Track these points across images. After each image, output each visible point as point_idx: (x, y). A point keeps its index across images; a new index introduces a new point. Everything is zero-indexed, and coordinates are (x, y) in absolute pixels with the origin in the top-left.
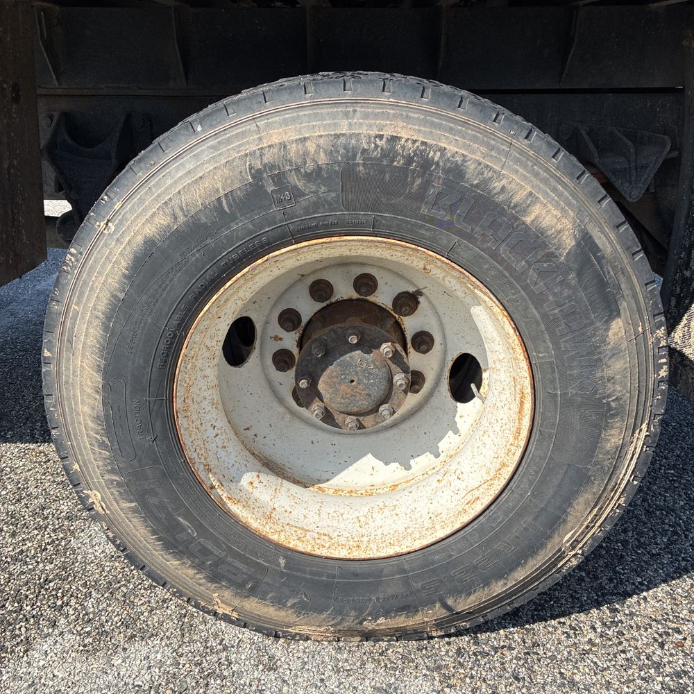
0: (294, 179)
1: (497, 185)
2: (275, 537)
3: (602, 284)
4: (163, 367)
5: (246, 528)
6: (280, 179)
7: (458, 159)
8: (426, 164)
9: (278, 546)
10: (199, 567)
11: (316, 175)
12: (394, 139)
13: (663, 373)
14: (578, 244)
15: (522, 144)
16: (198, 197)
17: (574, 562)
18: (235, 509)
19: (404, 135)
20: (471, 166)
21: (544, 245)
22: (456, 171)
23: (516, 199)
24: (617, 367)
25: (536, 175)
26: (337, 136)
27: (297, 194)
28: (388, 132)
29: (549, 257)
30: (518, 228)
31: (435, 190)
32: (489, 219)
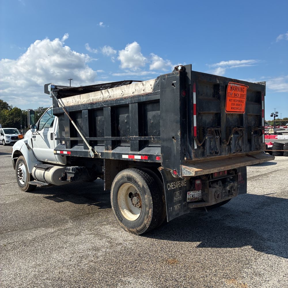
0: (124, 178)
1: (136, 180)
2: (124, 216)
3: (144, 191)
4: (117, 194)
5: (122, 214)
8: (132, 177)
9: (124, 217)
10: (118, 217)
12: (130, 175)
13: (152, 203)
16: (119, 178)
17: (148, 227)
18: (122, 212)
22: (134, 178)
23: (138, 181)
24: (146, 200)
25: (140, 179)
26: (127, 174)
27: (124, 179)
29: (140, 187)
30: (138, 184)
31: (132, 180)
32: (136, 183)
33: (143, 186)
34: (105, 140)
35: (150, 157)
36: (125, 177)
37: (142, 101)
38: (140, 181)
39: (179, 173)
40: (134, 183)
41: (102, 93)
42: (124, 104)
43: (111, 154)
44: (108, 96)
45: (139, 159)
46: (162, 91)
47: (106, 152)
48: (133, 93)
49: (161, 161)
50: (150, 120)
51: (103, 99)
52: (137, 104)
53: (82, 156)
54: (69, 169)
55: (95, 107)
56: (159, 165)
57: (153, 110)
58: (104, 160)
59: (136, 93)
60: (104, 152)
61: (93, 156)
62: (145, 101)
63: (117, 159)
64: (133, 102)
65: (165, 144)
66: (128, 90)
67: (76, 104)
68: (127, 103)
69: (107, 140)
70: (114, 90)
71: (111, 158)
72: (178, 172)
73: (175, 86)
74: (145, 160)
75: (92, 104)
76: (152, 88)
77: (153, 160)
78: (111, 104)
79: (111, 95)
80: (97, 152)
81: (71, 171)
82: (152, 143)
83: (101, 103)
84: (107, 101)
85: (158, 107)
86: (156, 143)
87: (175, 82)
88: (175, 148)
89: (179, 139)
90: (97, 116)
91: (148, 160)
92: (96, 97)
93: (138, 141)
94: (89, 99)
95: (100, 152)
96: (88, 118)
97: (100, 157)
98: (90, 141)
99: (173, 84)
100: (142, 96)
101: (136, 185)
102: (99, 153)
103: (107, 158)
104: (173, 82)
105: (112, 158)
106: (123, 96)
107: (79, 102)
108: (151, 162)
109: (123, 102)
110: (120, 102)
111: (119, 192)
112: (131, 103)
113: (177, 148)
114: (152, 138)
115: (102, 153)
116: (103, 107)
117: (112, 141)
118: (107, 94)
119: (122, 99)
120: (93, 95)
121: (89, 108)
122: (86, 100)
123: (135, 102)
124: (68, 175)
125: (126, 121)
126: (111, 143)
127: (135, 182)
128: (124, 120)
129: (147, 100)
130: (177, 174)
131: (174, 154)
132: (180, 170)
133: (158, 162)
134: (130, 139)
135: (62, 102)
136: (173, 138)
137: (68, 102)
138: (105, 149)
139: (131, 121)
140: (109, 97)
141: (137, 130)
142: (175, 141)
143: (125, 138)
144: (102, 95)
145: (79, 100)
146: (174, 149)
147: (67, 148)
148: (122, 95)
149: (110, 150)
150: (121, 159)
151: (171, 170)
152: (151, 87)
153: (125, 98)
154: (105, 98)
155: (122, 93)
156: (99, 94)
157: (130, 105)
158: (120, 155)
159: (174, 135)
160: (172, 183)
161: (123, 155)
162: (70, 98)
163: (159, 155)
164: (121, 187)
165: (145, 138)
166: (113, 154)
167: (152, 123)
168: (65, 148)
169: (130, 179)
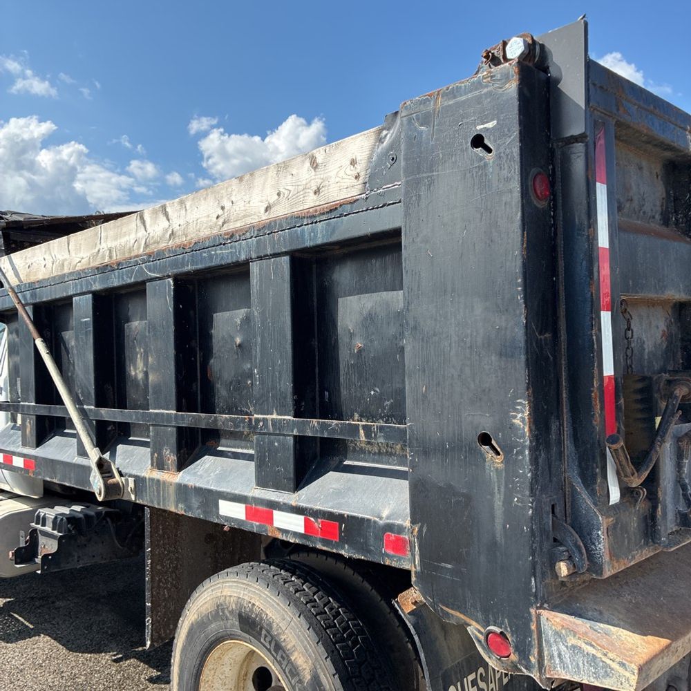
0: (226, 612)
1: (283, 637)
4: (195, 682)
6: (223, 610)
7: (271, 620)
8: (261, 619)
11: (231, 612)
12: (253, 605)
14: (312, 679)
15: (296, 619)
16: (204, 610)
19: (257, 604)
20: (275, 625)
21: (298, 674)
22: (270, 625)
23: (288, 647)
25: (298, 637)
26: (239, 598)
27: (227, 619)
28: (253, 601)
29: (300, 681)
30: (289, 661)
31: (264, 632)
32: (280, 653)
33: (316, 679)
34: (153, 425)
35: (353, 527)
36: (230, 612)
37: (309, 244)
38: (300, 648)
39: (523, 652)
40: (269, 650)
41: (144, 223)
42: (229, 261)
43: (172, 490)
44: (164, 235)
45: (295, 534)
46: (413, 185)
47: (152, 480)
48: (266, 210)
49: (410, 562)
50: (351, 335)
51: (146, 246)
52: (286, 259)
53: (70, 482)
54: (44, 519)
55: (115, 282)
56: (401, 580)
57: (363, 290)
58: (147, 510)
59: (282, 210)
60: (147, 476)
61: (100, 494)
62: (325, 241)
63: (197, 516)
64: (269, 252)
65: (436, 472)
66: (247, 198)
67: (55, 274)
68: (243, 257)
69: (158, 421)
70: (188, 204)
71: (173, 509)
72: (517, 649)
73: (489, 150)
74: (324, 542)
75: (104, 269)
76: (357, 177)
77: (369, 551)
78: (175, 264)
79: (176, 227)
80: (121, 474)
81: (48, 529)
82: (362, 451)
83: (137, 264)
84: (159, 255)
85: (390, 272)
86: (380, 453)
87: (490, 125)
88: (498, 503)
89: (521, 453)
90: (128, 320)
91: (337, 546)
92: (123, 241)
93: (291, 440)
94: (96, 250)
95: (131, 476)
96: (91, 329)
97: (133, 497)
98: (98, 421)
99: (478, 141)
100: (312, 218)
101: (280, 663)
102: (127, 481)
103: (159, 504)
104: (479, 127)
105: (177, 507)
106: (226, 228)
107: (66, 264)
108: (356, 556)
109: (224, 256)
110: (211, 257)
111: (207, 673)
112: (260, 258)
113: (507, 501)
114: (362, 432)
115: (139, 480)
116: (143, 283)
117: (180, 429)
118: (163, 223)
119: (218, 242)
120: (111, 233)
121: (97, 287)
122: (88, 255)
123: (276, 251)
124: (42, 540)
125: (238, 340)
126: (173, 440)
127: (277, 648)
128: (232, 338)
129: (331, 240)
130: (514, 657)
131: (494, 537)
132: (535, 636)
133: (394, 564)
134: (253, 427)
135: (14, 269)
136: (485, 439)
137: (29, 267)
138: (152, 465)
139: (259, 340)
140: (168, 236)
141: (286, 385)
142: (499, 459)
143: (231, 420)
144: (142, 233)
145: (66, 256)
146: (492, 508)
147: (24, 445)
148: (221, 221)
149: (168, 469)
150: (216, 521)
151: (468, 620)
152: (354, 173)
153: (232, 236)
154: (155, 242)
155: (220, 212)
156: (134, 225)
157: (255, 268)
158: (210, 498)
159: (487, 425)
160: (471, 677)
161: (222, 503)
162: (37, 251)
163: (400, 529)
164: (215, 653)
165: (324, 427)
166: (183, 490)
167: (360, 351)
168: (20, 443)
169: (250, 624)
